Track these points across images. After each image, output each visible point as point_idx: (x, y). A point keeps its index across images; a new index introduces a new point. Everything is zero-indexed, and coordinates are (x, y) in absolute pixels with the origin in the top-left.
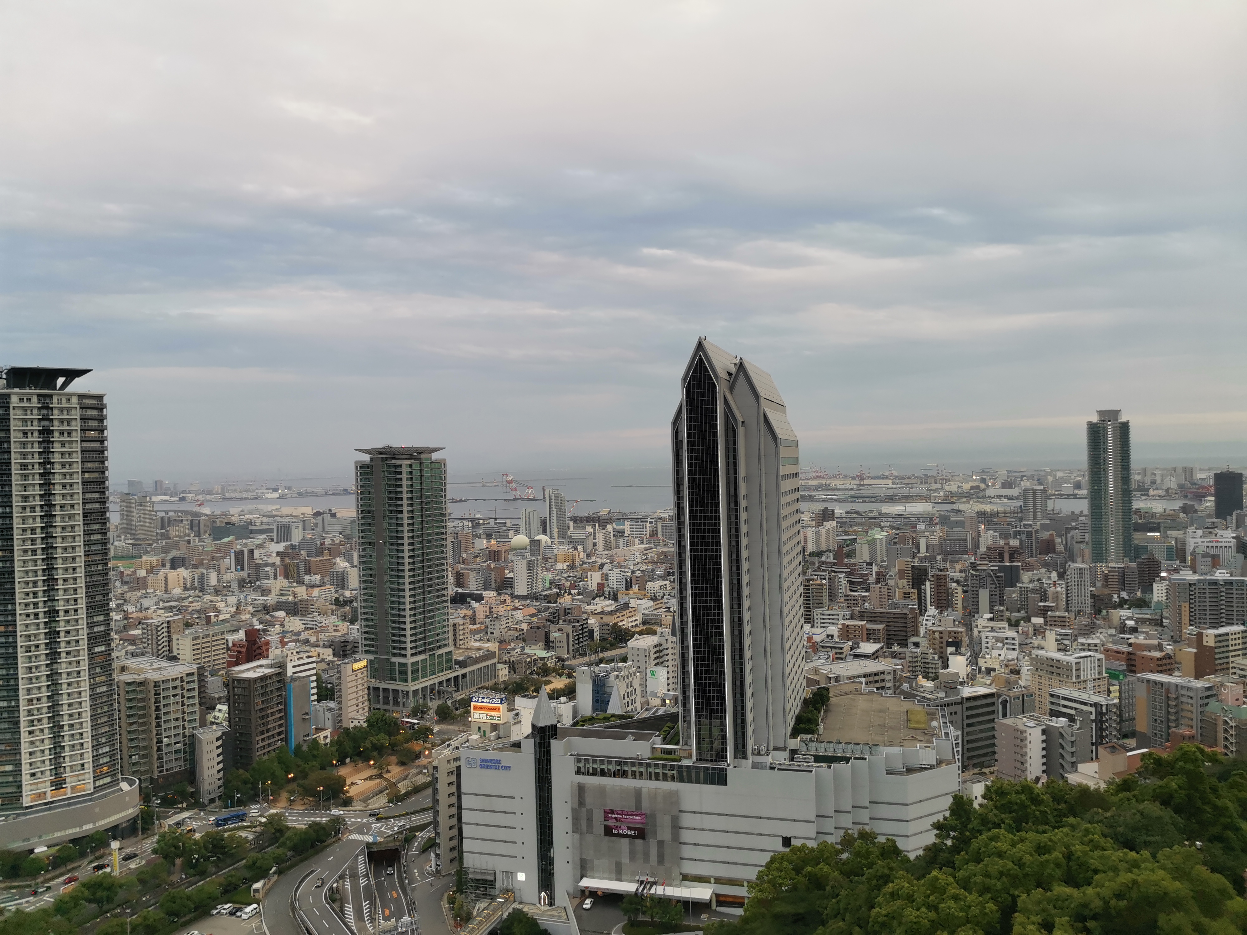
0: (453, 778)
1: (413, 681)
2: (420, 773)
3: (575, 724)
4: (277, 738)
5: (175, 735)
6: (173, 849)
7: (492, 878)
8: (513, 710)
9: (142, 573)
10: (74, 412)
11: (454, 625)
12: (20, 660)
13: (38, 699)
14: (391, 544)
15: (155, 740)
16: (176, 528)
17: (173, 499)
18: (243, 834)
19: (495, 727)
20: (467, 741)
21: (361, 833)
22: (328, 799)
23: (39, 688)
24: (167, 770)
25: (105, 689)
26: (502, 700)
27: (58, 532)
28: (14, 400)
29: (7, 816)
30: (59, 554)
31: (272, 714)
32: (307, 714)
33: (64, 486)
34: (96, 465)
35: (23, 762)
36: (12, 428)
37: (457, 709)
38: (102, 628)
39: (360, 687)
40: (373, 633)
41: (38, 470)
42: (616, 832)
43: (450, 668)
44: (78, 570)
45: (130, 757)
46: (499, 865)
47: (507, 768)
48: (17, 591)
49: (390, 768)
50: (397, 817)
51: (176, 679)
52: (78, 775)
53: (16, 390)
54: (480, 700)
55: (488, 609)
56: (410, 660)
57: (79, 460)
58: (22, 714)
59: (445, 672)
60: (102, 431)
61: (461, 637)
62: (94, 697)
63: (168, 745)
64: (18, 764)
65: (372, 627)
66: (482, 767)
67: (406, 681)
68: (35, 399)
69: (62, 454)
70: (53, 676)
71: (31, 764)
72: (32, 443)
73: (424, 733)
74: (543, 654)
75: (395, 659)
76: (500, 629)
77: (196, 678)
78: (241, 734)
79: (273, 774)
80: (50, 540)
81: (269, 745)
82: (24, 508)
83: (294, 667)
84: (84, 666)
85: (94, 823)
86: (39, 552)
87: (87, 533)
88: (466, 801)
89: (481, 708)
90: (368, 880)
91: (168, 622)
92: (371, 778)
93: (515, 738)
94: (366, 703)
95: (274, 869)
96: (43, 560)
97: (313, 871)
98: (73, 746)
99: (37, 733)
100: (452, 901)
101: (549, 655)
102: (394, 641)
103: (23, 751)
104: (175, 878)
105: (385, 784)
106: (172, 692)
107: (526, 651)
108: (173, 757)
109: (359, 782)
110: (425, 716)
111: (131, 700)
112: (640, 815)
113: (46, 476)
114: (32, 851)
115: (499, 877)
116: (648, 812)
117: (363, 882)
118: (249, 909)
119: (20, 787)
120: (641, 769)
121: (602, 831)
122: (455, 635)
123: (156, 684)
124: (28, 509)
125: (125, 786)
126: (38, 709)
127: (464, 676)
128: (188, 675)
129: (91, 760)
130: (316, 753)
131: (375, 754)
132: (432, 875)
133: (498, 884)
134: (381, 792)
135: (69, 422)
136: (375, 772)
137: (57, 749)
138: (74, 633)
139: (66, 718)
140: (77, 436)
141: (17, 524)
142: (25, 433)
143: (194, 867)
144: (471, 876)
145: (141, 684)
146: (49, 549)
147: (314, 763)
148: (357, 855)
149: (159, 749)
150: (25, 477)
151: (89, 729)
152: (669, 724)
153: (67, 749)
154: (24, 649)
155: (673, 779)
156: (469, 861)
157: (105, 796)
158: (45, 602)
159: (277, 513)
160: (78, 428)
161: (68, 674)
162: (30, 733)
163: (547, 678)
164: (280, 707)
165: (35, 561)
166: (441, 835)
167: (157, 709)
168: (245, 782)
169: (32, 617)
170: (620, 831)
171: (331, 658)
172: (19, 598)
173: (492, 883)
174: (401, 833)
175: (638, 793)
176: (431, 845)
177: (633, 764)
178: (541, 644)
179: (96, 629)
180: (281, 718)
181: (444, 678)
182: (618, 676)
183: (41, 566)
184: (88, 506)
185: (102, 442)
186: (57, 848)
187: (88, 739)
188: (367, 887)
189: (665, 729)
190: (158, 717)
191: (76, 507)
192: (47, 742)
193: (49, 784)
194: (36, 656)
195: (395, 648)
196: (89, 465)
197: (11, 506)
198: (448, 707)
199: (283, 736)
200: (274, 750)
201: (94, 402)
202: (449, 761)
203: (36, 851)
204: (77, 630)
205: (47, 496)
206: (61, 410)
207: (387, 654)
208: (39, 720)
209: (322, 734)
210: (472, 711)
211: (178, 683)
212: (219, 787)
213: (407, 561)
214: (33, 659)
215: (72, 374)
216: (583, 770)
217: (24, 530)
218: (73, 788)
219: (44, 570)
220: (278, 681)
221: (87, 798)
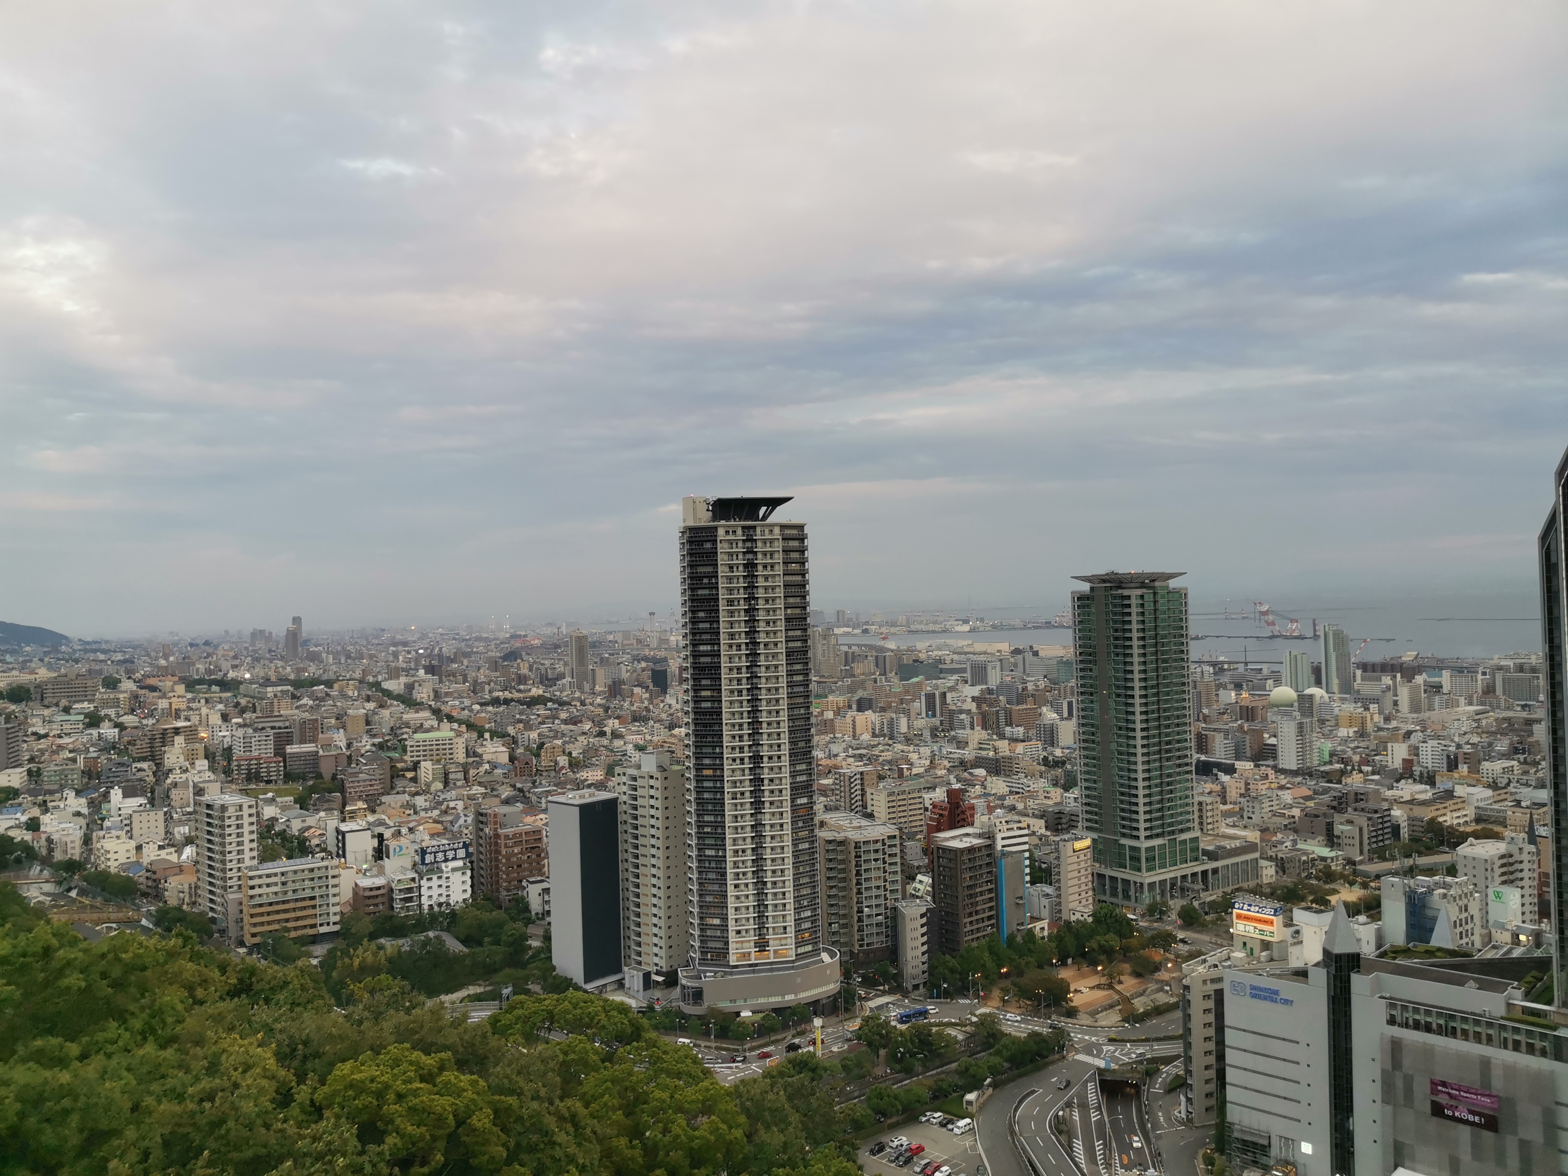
0: (1211, 1004)
1: (1148, 870)
2: (1161, 990)
3: (1383, 955)
4: (987, 923)
5: (877, 906)
6: (877, 1037)
7: (1265, 1142)
8: (1292, 925)
9: (829, 715)
10: (776, 544)
11: (1200, 804)
12: (727, 807)
13: (744, 851)
14: (1118, 696)
15: (856, 909)
16: (861, 665)
17: (856, 631)
18: (952, 1032)
19: (1266, 945)
20: (1229, 958)
21: (1090, 1053)
22: (1048, 1006)
23: (744, 839)
24: (868, 945)
25: (807, 846)
26: (1276, 911)
27: (762, 672)
28: (721, 532)
29: (716, 972)
30: (763, 696)
31: (982, 894)
32: (1021, 898)
33: (768, 623)
34: (798, 600)
35: (730, 917)
36: (720, 562)
37: (1206, 914)
38: (804, 778)
39: (1083, 872)
40: (1096, 806)
41: (743, 606)
42: (1448, 1112)
43: (1196, 859)
44: (781, 713)
45: (830, 924)
46: (1276, 1128)
47: (1287, 1002)
48: (725, 733)
49: (1122, 978)
50: (1134, 1041)
51: (877, 841)
52: (780, 939)
53: (723, 522)
54: (1246, 907)
55: (1242, 785)
56: (1144, 844)
57: (782, 595)
58: (729, 865)
59: (1190, 864)
60: (803, 564)
61: (1209, 820)
62: (796, 854)
63: (869, 916)
64: (725, 919)
65: (1095, 797)
66: (1254, 996)
67: (1139, 870)
68: (739, 531)
69: (766, 588)
70: (757, 827)
71: (736, 920)
72: (738, 577)
73: (1166, 940)
74: (1325, 852)
75: (1123, 841)
76: (1262, 813)
77: (897, 842)
78: (947, 913)
79: (984, 965)
80: (755, 681)
81: (978, 930)
82: (731, 646)
83: (1003, 839)
84: (787, 819)
85: (796, 994)
86: (745, 692)
87: (790, 674)
88: (1230, 1037)
89: (1247, 918)
90: (1101, 1113)
91: (862, 773)
92: (1098, 987)
93: (1295, 963)
94: (1090, 893)
95: (988, 1080)
96: (748, 701)
97: (1033, 1092)
98: (776, 906)
99: (742, 887)
100: (1209, 1161)
101: (1333, 854)
102: (1123, 819)
103: (729, 906)
104: (879, 1071)
105: (1117, 997)
106: (873, 856)
107: (1299, 846)
108: (875, 930)
109: (1084, 990)
110: (1165, 917)
111: (830, 860)
112: (1489, 1096)
113: (751, 611)
114: (738, 1014)
115: (1275, 1141)
116: (1501, 1094)
117: (1094, 1117)
118: (962, 1123)
119: (727, 943)
120: (1490, 1032)
121: (1428, 1108)
122: (1201, 817)
123: (857, 845)
124: (734, 648)
125: (825, 956)
126: (743, 862)
127: (1215, 871)
128: (890, 837)
129: (793, 923)
130: (1032, 946)
131: (1103, 957)
132: (1182, 1123)
133: (1274, 1151)
134: (1111, 1006)
135: (772, 554)
136: (1104, 980)
137: (761, 907)
138: (777, 782)
139: (769, 874)
140: (779, 570)
141: (724, 663)
142: (731, 567)
143: (900, 1061)
144: (1236, 1134)
145: (842, 843)
146: (754, 689)
147: (1030, 959)
148: (1087, 1081)
149: (860, 920)
150: (731, 613)
151: (791, 889)
152: (1535, 973)
153: (770, 908)
154: (730, 796)
155: (1544, 1053)
156: (1233, 1114)
157: (807, 965)
158: (750, 746)
159: (971, 650)
160: (781, 561)
161: (772, 826)
162: (736, 886)
163: (1332, 886)
164: (990, 886)
165: (741, 702)
166: (1194, 1074)
167: (858, 873)
168: (952, 971)
169: (738, 761)
170: (1457, 1114)
171: (1043, 831)
172: (726, 741)
173: (1265, 1149)
174: (1141, 1062)
175: (1486, 1064)
176: (1179, 1085)
177: (1477, 1023)
178: (1320, 838)
179: (799, 779)
180: (991, 900)
181: (1189, 872)
182: (1445, 896)
183: (746, 708)
184: (791, 644)
185: (803, 575)
186: (761, 1015)
187: (790, 900)
188: (1100, 1123)
189: (1528, 978)
190: (858, 883)
191: (779, 645)
192: (751, 898)
193: (752, 944)
194: (742, 804)
195: (1124, 827)
196: (791, 600)
197: (719, 644)
198: (1194, 909)
199: (993, 921)
200: (984, 936)
201: (795, 532)
202: (1205, 982)
203: (742, 1014)
204: (781, 779)
205: (752, 633)
206: (764, 542)
207: (1115, 833)
208: (744, 874)
209: (1038, 925)
210: (1235, 920)
211: (879, 846)
212: (924, 972)
213: (1138, 717)
214: (739, 807)
215: (774, 503)
216: (1398, 1019)
217: (731, 669)
218: (775, 952)
219: (749, 712)
220: (988, 855)
221: (789, 965)
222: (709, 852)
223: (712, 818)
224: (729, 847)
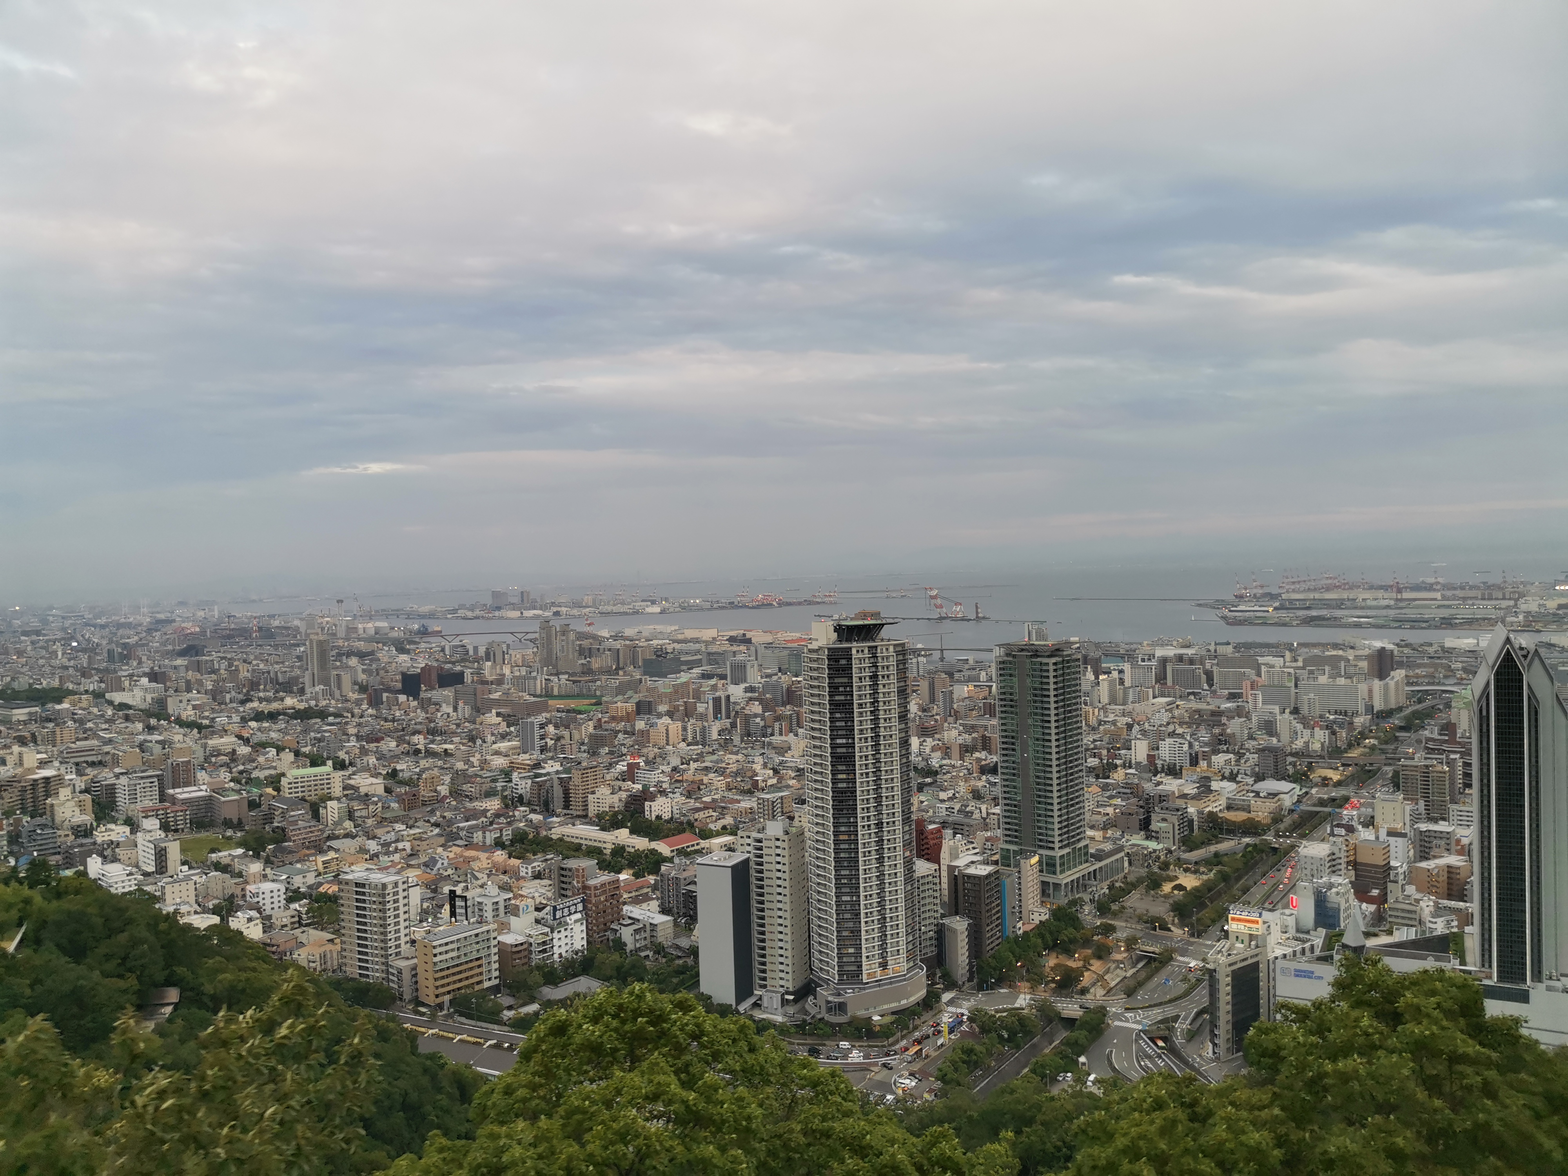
0: (1229, 980)
1: (1061, 873)
2: (1118, 967)
4: (997, 929)
5: (928, 925)
10: (891, 659)
12: (860, 864)
13: (872, 896)
16: (598, 659)
23: (872, 887)
24: (925, 954)
27: (882, 758)
28: (854, 651)
29: (853, 989)
30: (883, 776)
32: (1014, 907)
35: (863, 946)
36: (853, 675)
39: (1035, 881)
43: (1087, 861)
47: (1320, 978)
48: (859, 808)
49: (1091, 961)
50: (1141, 1008)
52: (896, 959)
53: (855, 644)
54: (1240, 913)
56: (1058, 853)
58: (862, 907)
59: (1085, 866)
63: (925, 933)
64: (859, 948)
65: (1015, 818)
66: (1297, 976)
67: (1054, 873)
68: (866, 651)
69: (884, 694)
70: (881, 877)
71: (867, 949)
72: (867, 687)
73: (1105, 929)
74: (1153, 845)
75: (1041, 852)
77: (938, 874)
78: (974, 925)
81: (993, 935)
82: (861, 740)
85: (908, 999)
86: (871, 774)
89: (1239, 920)
90: (1166, 1060)
94: (1039, 896)
96: (874, 780)
97: (1109, 1051)
98: (893, 935)
99: (871, 923)
101: (1157, 846)
103: (863, 938)
105: (1095, 976)
108: (928, 943)
110: (1082, 910)
114: (870, 1019)
117: (1159, 1063)
119: (860, 966)
124: (864, 741)
125: (920, 969)
126: (871, 904)
128: (935, 871)
129: (903, 947)
131: (1072, 946)
132: (1213, 1061)
134: (1095, 983)
135: (888, 667)
137: (883, 937)
139: (888, 911)
140: (893, 679)
141: (858, 752)
142: (862, 679)
148: (1137, 1040)
150: (862, 714)
153: (889, 937)
154: (863, 855)
157: (912, 977)
160: (895, 672)
162: (867, 923)
163: (1170, 873)
164: (996, 901)
165: (869, 782)
166: (1221, 1028)
169: (867, 828)
172: (860, 814)
174: (1158, 1022)
178: (1141, 833)
180: (998, 911)
182: (1338, 893)
183: (872, 787)
186: (887, 1018)
187: (902, 929)
192: (877, 931)
193: (878, 965)
194: (870, 861)
195: (1042, 840)
197: (853, 738)
199: (1000, 927)
200: (996, 940)
201: (901, 648)
202: (1226, 966)
203: (873, 1019)
206: (884, 658)
208: (872, 913)
210: (1229, 922)
211: (930, 879)
212: (967, 971)
213: (1054, 756)
214: (868, 863)
217: (862, 757)
218: (894, 969)
221: (903, 978)
222: (844, 898)
223: (847, 872)
224: (862, 894)
